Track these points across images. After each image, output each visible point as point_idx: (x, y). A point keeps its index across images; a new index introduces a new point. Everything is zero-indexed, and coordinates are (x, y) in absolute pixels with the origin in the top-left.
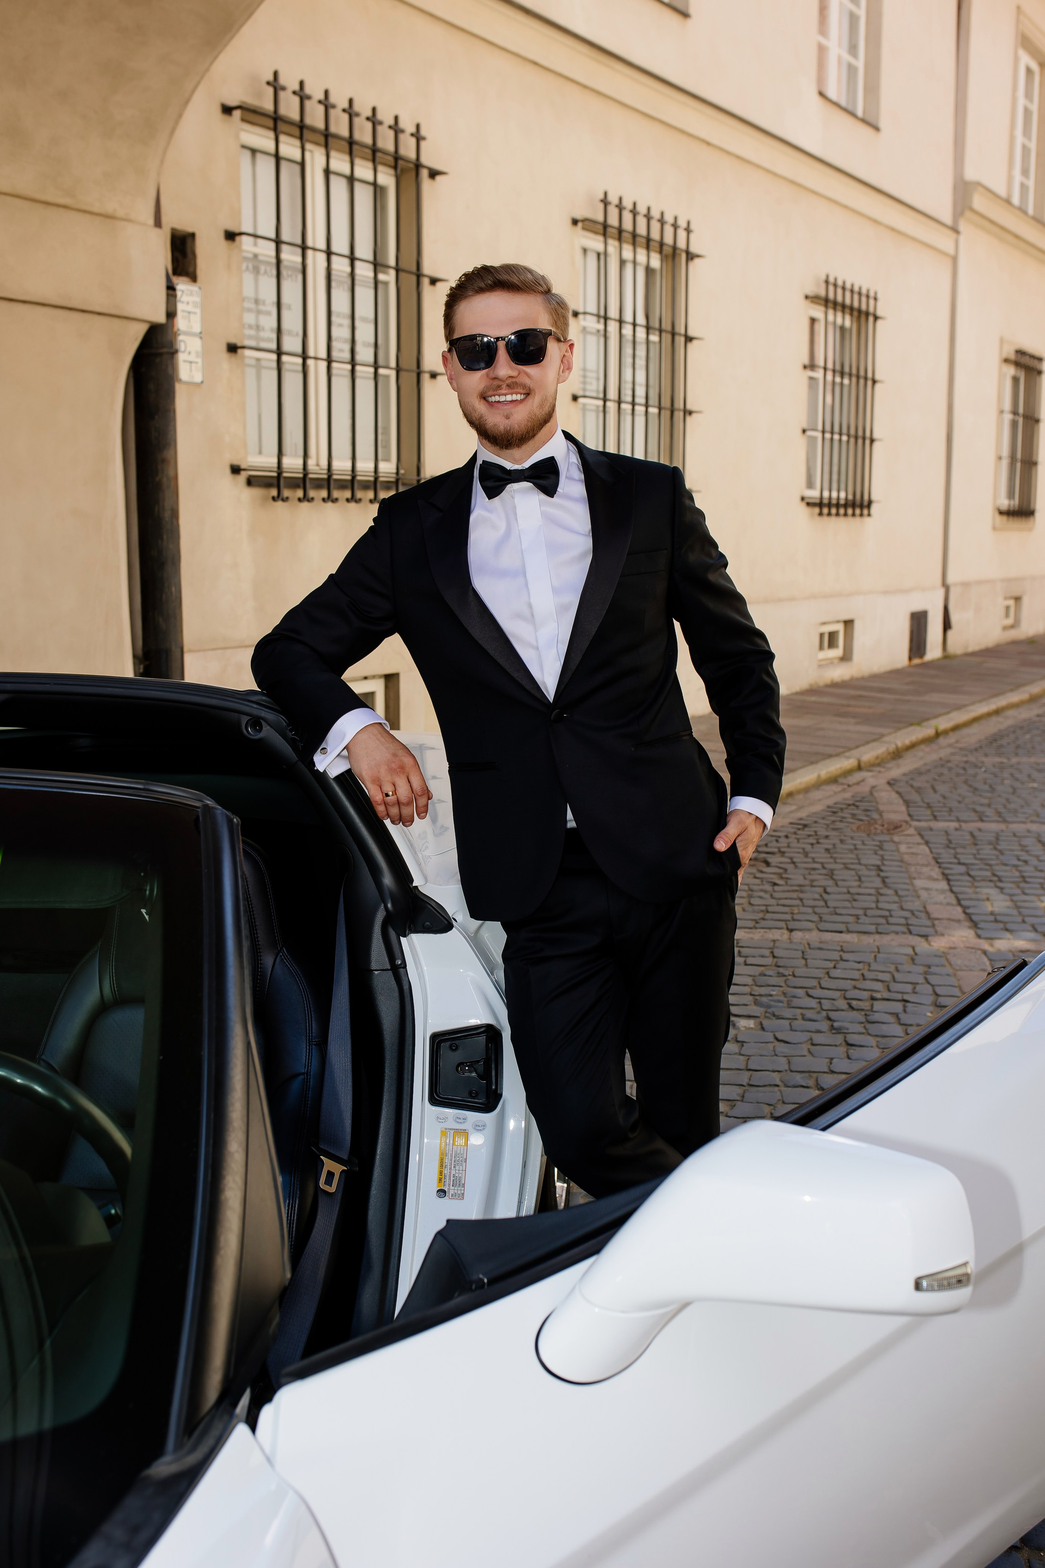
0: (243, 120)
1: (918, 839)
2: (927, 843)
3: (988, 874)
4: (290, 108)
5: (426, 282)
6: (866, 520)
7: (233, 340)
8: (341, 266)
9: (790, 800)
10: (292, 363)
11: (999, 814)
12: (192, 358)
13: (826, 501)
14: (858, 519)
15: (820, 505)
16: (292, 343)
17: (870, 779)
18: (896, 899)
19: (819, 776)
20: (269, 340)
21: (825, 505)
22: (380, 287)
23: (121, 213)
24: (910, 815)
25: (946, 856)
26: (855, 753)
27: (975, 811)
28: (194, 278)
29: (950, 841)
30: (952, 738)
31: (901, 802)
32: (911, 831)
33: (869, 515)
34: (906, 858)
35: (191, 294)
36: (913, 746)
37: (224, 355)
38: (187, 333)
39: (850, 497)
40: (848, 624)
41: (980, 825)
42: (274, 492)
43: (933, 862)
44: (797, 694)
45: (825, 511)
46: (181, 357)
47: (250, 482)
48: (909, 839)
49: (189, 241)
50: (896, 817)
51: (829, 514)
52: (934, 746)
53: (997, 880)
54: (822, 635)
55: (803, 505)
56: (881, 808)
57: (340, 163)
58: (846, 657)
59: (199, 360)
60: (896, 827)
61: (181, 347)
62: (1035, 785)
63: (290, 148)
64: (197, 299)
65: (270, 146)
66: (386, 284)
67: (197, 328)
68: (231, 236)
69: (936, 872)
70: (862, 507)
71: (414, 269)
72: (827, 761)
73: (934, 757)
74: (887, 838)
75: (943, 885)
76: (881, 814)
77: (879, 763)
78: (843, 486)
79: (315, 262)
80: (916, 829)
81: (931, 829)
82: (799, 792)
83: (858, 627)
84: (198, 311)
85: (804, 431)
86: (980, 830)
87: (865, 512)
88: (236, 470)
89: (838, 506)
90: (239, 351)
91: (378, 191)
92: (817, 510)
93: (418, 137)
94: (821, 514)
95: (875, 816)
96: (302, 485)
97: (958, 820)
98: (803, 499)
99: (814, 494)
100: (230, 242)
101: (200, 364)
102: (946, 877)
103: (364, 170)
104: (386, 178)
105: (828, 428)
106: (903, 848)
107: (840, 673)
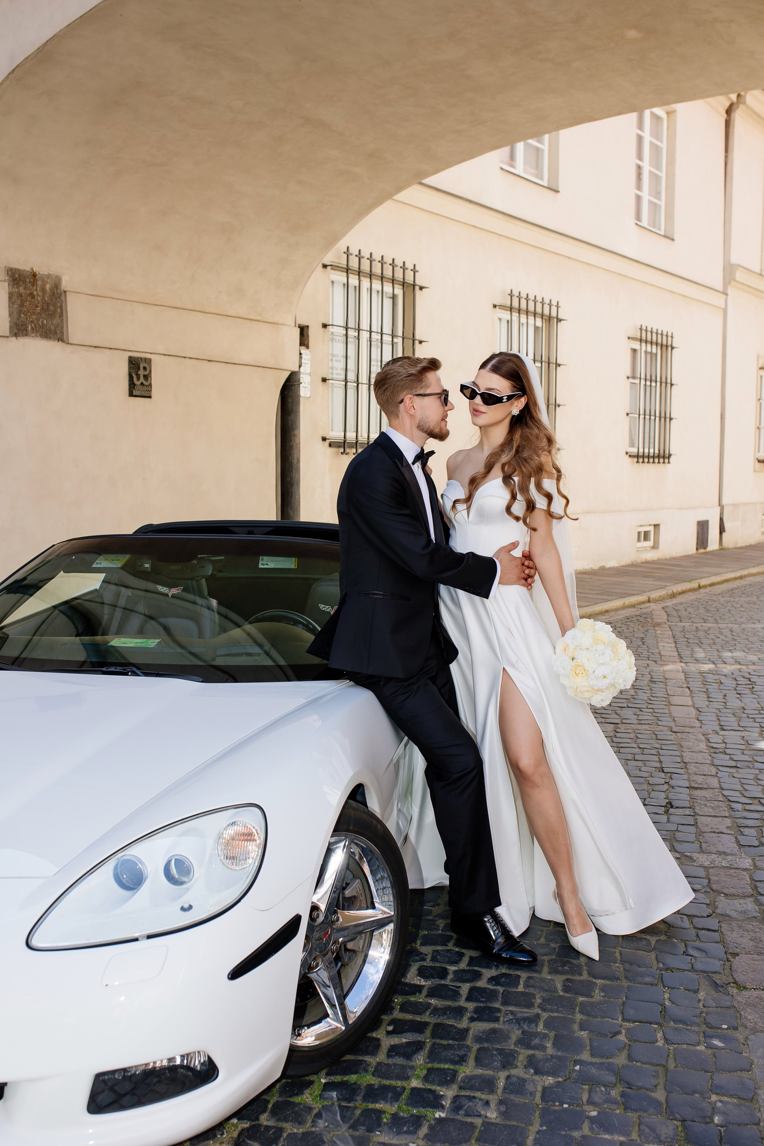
0: (331, 269)
1: (668, 629)
2: (672, 630)
3: (698, 641)
4: (354, 263)
5: (417, 342)
6: (667, 465)
7: (324, 376)
8: (376, 337)
9: (607, 614)
10: (351, 385)
11: (716, 620)
12: (306, 385)
13: (641, 454)
14: (662, 464)
15: (638, 456)
16: (351, 376)
17: (653, 606)
18: (647, 649)
19: (624, 603)
20: (340, 374)
21: (640, 457)
22: (395, 345)
23: (281, 322)
24: (668, 620)
25: (679, 635)
26: (648, 594)
27: (703, 619)
28: (308, 347)
29: (684, 630)
30: (708, 590)
31: (666, 614)
32: (667, 626)
33: (669, 462)
34: (658, 635)
35: (306, 355)
36: (683, 592)
37: (320, 383)
38: (304, 374)
39: (657, 451)
40: (656, 526)
41: (704, 624)
42: (342, 450)
43: (672, 637)
44: (623, 566)
45: (641, 460)
46: (301, 385)
47: (330, 445)
48: (663, 629)
49: (305, 329)
50: (659, 621)
51: (643, 462)
52: (696, 593)
53: (700, 644)
54: (639, 533)
55: (628, 456)
56: (653, 617)
57: (377, 285)
58: (655, 547)
59: (309, 386)
60: (658, 624)
61: (301, 381)
62: (742, 609)
63: (354, 280)
64: (309, 357)
65: (345, 280)
66: (397, 343)
67: (308, 371)
68: (325, 326)
69: (672, 640)
70: (664, 457)
71: (412, 337)
72: (631, 597)
73: (694, 597)
74: (652, 628)
75: (674, 645)
76: (652, 619)
77: (661, 599)
78: (652, 445)
79: (364, 335)
80: (669, 625)
81: (676, 625)
82: (612, 610)
83: (662, 528)
84: (309, 363)
85: (628, 414)
86: (702, 626)
87: (666, 461)
88: (324, 439)
89: (649, 457)
90: (327, 381)
91: (394, 297)
92: (636, 460)
93: (414, 271)
94: (638, 462)
95: (649, 620)
96: (355, 447)
97: (693, 622)
98: (627, 453)
99: (634, 450)
100: (324, 329)
101: (309, 388)
102: (675, 642)
103: (388, 288)
104: (399, 291)
105: (642, 412)
106: (658, 632)
107: (651, 556)
